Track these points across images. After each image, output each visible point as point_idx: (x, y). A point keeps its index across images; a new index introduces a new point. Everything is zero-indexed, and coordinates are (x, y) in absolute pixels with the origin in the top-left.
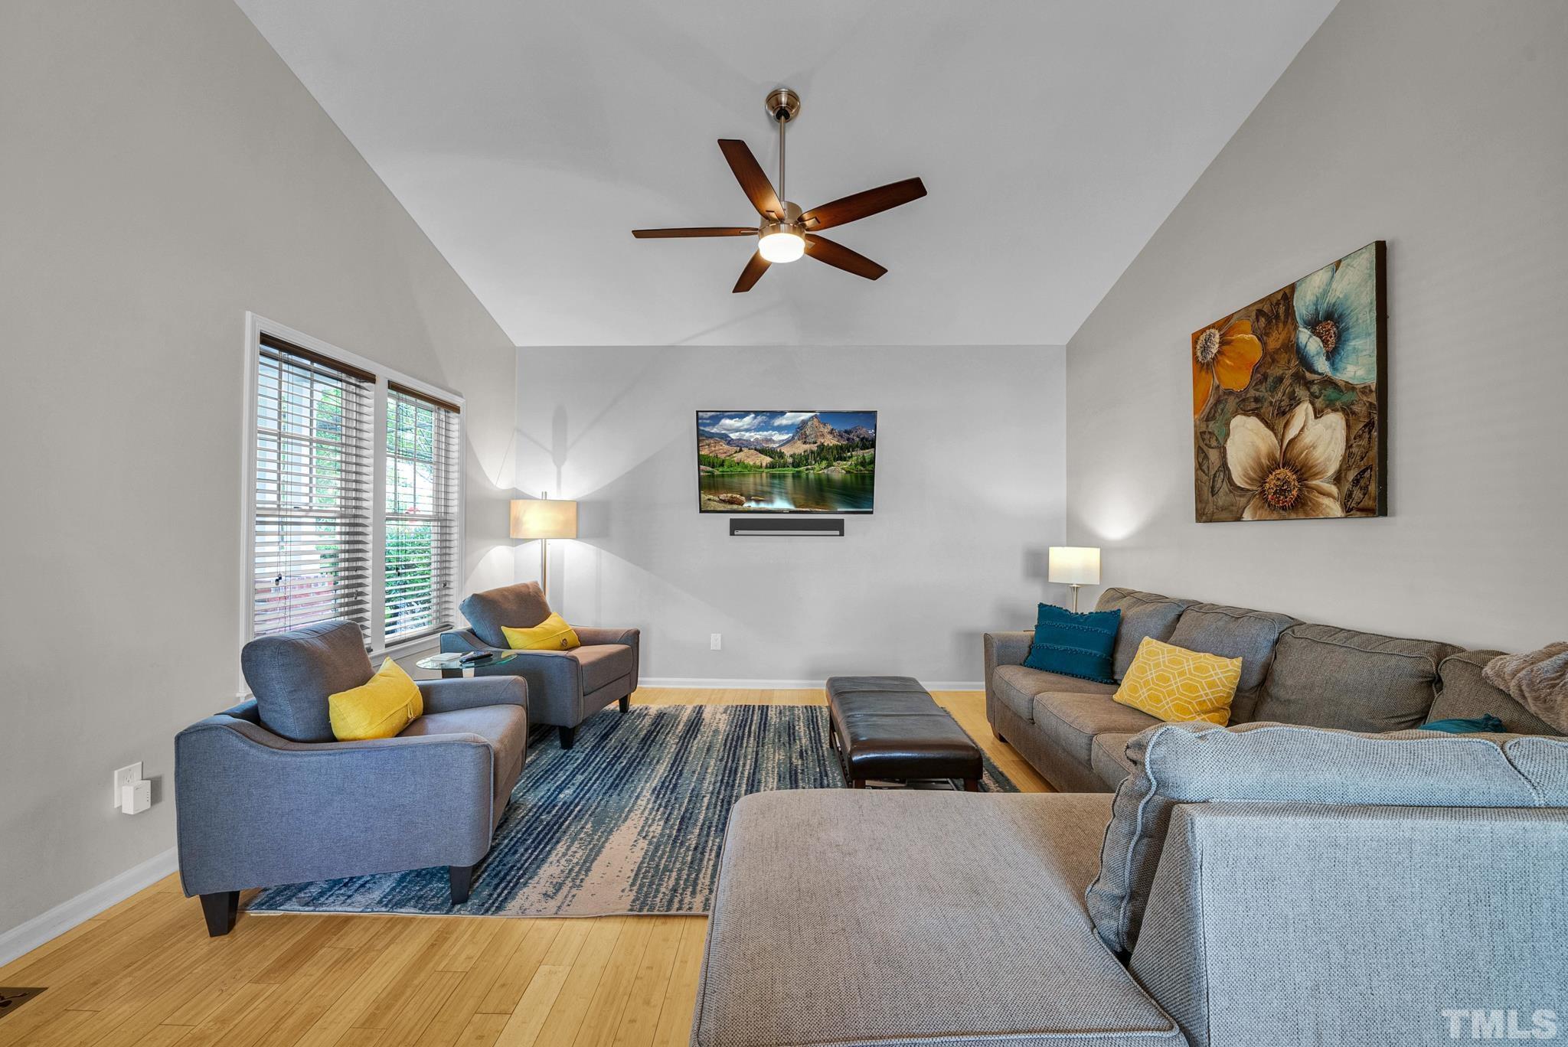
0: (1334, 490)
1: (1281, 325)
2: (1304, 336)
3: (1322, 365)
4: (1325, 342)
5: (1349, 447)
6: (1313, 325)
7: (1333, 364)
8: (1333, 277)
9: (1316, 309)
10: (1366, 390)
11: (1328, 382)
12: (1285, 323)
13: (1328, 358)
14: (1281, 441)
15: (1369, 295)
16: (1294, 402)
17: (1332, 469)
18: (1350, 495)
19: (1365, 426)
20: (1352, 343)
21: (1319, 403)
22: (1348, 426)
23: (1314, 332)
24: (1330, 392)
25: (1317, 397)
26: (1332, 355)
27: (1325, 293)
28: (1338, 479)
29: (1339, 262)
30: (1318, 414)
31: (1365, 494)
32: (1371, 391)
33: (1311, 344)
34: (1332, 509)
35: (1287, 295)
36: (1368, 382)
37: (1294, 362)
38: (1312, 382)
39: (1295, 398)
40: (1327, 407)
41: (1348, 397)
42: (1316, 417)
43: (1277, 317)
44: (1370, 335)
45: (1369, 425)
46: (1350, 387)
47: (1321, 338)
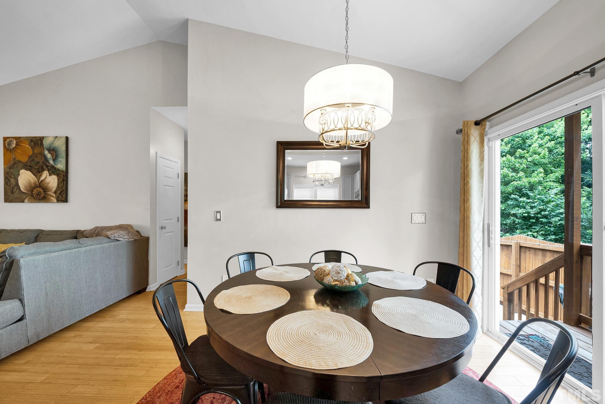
0: (54, 195)
1: (39, 147)
2: (46, 152)
3: (51, 162)
4: (52, 157)
5: (58, 185)
6: (49, 150)
7: (54, 163)
8: (55, 140)
9: (50, 147)
10: (63, 171)
11: (53, 167)
12: (40, 147)
13: (53, 161)
14: (39, 180)
15: (64, 148)
16: (43, 170)
17: (54, 190)
18: (58, 197)
19: (62, 180)
20: (60, 159)
21: (50, 172)
22: (58, 179)
23: (49, 152)
24: (53, 169)
25: (50, 170)
26: (54, 160)
27: (53, 143)
28: (55, 192)
29: (56, 137)
30: (50, 175)
31: (62, 197)
32: (64, 172)
33: (49, 156)
34: (53, 200)
35: (41, 139)
36: (63, 170)
37: (43, 159)
38: (49, 166)
39: (43, 169)
40: (53, 173)
41: (58, 172)
42: (49, 176)
43: (38, 144)
44: (64, 158)
45: (63, 180)
46: (59, 170)
47: (51, 155)
